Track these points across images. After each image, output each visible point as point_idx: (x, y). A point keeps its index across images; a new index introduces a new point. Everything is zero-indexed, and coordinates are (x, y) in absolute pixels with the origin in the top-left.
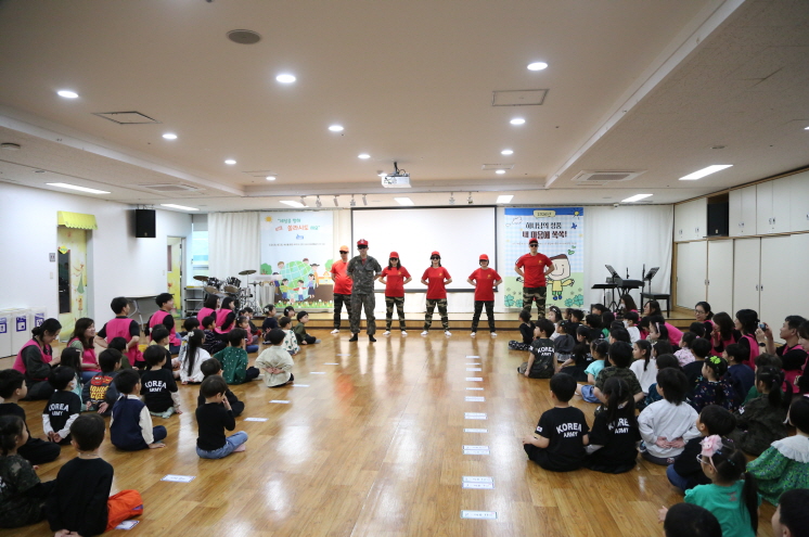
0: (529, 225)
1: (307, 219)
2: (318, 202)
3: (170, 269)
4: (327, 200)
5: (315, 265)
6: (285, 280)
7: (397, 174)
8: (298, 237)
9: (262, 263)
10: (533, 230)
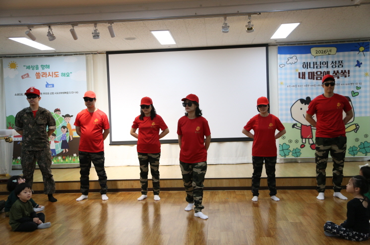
0: (306, 65)
1: (57, 65)
5: (68, 116)
8: (47, 85)
9: (8, 116)
10: (310, 70)
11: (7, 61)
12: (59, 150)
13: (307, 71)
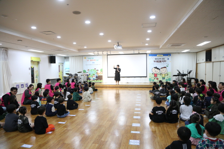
2: (98, 53)
3: (59, 72)
4: (100, 53)
5: (98, 70)
6: (90, 74)
7: (118, 46)
8: (93, 63)
10: (157, 60)
11: (84, 57)
12: (95, 78)
13: (156, 60)
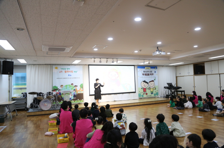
5: (76, 86)
8: (69, 75)
9: (53, 86)
10: (145, 73)
11: (54, 66)
12: (73, 98)
